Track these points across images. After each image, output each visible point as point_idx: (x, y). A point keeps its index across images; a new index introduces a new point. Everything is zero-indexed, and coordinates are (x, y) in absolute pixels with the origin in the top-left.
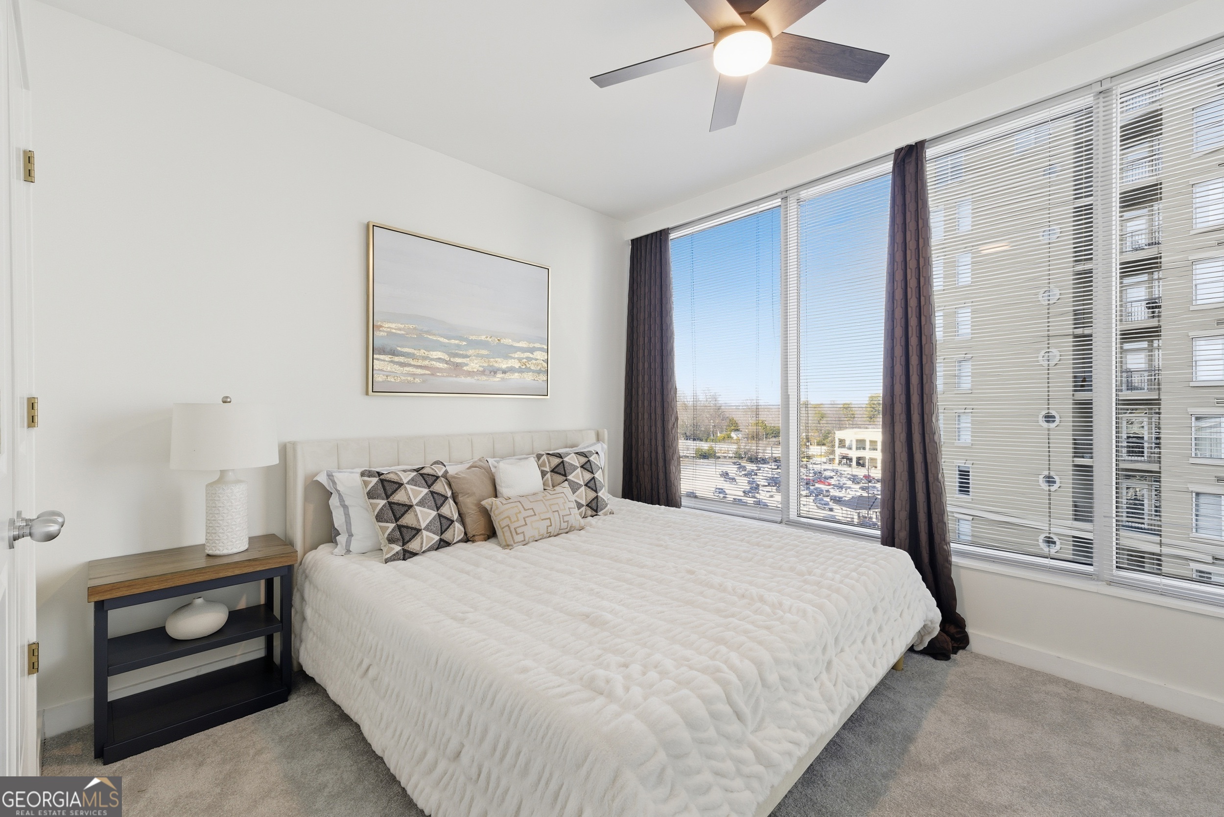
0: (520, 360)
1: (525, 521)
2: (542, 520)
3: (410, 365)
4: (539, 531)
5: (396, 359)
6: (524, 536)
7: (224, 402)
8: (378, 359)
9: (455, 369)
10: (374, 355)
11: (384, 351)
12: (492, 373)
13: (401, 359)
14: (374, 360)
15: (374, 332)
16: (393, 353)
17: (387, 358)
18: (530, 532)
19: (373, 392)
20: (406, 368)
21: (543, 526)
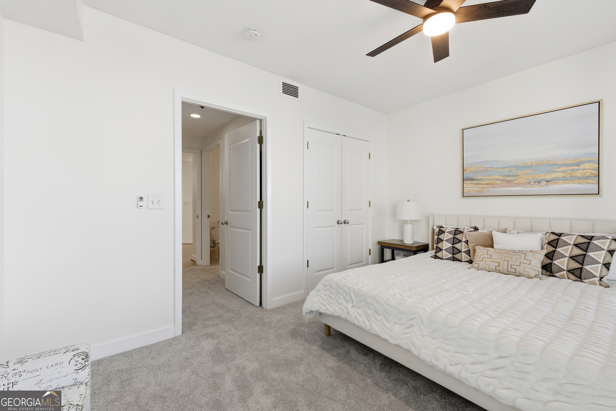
0: (563, 172)
1: (483, 259)
2: (493, 262)
3: (481, 184)
4: (489, 267)
5: (473, 182)
6: (479, 265)
7: (408, 201)
8: (465, 183)
9: (507, 183)
10: (464, 182)
11: (468, 180)
12: (537, 183)
13: (476, 182)
14: (464, 184)
15: (464, 172)
16: (472, 180)
17: (469, 182)
18: (482, 265)
19: (463, 196)
20: (479, 186)
21: (493, 266)
